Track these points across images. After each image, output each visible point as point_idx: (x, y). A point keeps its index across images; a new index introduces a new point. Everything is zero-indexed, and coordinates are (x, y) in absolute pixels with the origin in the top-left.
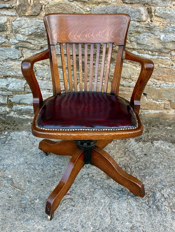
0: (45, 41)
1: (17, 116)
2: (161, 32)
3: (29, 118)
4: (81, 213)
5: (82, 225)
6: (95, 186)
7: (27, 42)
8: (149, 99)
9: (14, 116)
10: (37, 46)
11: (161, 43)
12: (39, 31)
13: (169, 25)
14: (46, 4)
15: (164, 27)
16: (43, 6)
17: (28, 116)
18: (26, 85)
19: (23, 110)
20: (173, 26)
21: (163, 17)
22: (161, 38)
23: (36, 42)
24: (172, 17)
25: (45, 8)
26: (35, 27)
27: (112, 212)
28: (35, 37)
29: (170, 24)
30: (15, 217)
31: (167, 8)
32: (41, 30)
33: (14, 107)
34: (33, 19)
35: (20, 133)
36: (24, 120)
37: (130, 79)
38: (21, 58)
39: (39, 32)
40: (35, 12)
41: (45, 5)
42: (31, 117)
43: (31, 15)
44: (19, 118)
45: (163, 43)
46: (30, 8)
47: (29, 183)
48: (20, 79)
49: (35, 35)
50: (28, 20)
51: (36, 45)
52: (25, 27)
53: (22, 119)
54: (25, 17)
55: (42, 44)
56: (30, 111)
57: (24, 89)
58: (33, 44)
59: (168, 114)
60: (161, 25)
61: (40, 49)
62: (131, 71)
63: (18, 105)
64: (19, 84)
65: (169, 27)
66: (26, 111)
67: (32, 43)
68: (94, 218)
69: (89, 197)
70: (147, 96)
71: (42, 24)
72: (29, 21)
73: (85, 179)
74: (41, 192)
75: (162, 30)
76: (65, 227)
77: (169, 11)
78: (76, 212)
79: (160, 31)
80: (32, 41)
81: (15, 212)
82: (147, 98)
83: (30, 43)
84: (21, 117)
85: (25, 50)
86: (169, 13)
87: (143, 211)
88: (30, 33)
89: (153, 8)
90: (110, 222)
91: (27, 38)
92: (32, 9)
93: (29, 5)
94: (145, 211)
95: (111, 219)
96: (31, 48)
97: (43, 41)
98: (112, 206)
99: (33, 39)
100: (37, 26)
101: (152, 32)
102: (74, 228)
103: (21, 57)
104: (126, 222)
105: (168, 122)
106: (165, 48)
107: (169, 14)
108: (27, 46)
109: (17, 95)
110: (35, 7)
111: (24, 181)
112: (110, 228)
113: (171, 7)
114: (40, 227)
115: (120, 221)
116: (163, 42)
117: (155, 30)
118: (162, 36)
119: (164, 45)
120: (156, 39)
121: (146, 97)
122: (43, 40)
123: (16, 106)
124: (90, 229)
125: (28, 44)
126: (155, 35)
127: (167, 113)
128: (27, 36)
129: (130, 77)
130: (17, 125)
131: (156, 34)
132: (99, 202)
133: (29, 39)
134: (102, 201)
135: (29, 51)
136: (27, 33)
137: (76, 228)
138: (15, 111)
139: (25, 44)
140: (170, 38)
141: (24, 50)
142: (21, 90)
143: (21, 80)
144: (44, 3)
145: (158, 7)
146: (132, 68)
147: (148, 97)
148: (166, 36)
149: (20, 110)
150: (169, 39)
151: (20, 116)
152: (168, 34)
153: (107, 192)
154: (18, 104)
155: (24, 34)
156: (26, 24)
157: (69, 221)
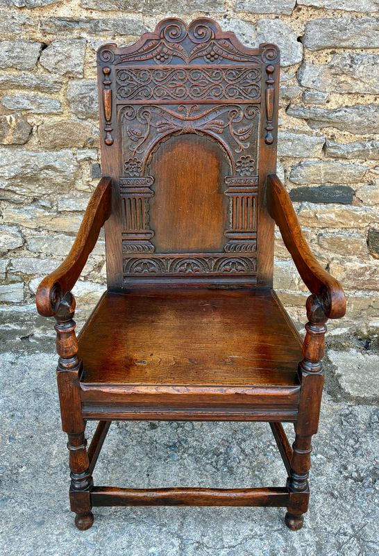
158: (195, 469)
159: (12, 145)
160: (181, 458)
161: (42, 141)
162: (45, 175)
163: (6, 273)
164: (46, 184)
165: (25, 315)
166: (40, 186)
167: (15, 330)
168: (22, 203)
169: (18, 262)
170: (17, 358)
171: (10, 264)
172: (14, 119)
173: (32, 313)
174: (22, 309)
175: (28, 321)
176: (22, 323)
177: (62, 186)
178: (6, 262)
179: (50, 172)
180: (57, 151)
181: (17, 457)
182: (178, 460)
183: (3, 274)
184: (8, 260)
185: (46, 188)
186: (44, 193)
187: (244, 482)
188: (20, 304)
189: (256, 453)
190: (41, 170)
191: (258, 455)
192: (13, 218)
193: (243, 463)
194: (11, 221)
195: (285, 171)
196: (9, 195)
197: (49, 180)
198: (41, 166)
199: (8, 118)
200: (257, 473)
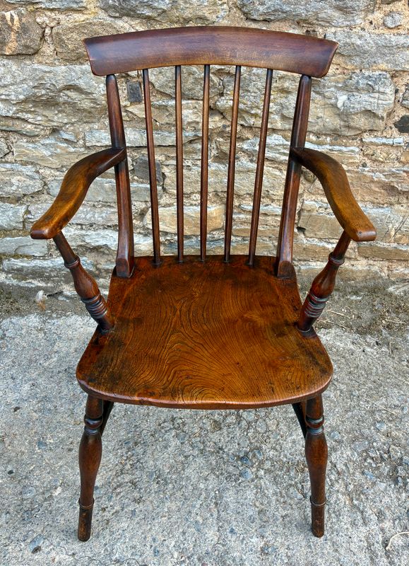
0: (60, 115)
1: (15, 282)
2: (339, 89)
3: (41, 285)
4: (154, 519)
5: (155, 550)
6: (187, 449)
7: (18, 118)
8: (310, 240)
9: (8, 283)
10: (43, 126)
11: (339, 115)
12: (43, 92)
13: (358, 71)
14: (52, 25)
15: (346, 77)
16: (48, 31)
17: (39, 281)
18: (25, 217)
19: (25, 270)
20: (367, 74)
21: (344, 53)
22: (340, 104)
23: (39, 118)
24: (365, 52)
25: (51, 35)
26: (31, 84)
27: (223, 514)
28: (34, 106)
29: (361, 70)
30: (8, 535)
31: (354, 30)
32: (48, 89)
33: (6, 262)
34: (25, 64)
35: (22, 321)
36: (30, 290)
37: (267, 197)
38: (7, 156)
39: (42, 96)
40: (27, 47)
41: (52, 28)
42: (47, 283)
43: (18, 54)
44: (20, 287)
45: (344, 115)
46: (13, 36)
47: (39, 449)
48: (11, 203)
49: (34, 101)
50: (13, 66)
51: (40, 124)
52: (6, 83)
53: (26, 287)
54: (5, 57)
55: (52, 121)
56: (42, 272)
57: (24, 225)
58: (33, 124)
59: (354, 268)
60: (338, 72)
61: (50, 134)
62: (268, 182)
63: (13, 259)
64: (10, 213)
65: (358, 76)
66: (33, 271)
67: (30, 120)
68: (181, 530)
69: (174, 477)
70: (306, 232)
71: (48, 75)
72: (14, 68)
73: (166, 432)
74: (67, 470)
75: (340, 85)
76: (117, 556)
77: (360, 37)
78: (142, 516)
79: (336, 87)
80: (29, 116)
81: (7, 523)
82: (306, 237)
83: (25, 121)
84: (23, 284)
85: (15, 138)
86: (359, 42)
87: (289, 507)
88: (22, 97)
89: (321, 30)
90: (216, 539)
91: (15, 108)
92: (18, 37)
93: (10, 28)
94: (294, 506)
95: (219, 531)
96: (27, 132)
97: (56, 114)
98: (221, 497)
99: (30, 112)
100: (37, 80)
101: (318, 89)
102: (136, 558)
103: (8, 153)
104: (252, 538)
105: (352, 287)
106: (349, 127)
107: (358, 46)
108: (18, 129)
109: (8, 239)
110: (25, 34)
111: (30, 443)
112: (216, 552)
113: (363, 29)
114: (62, 556)
115: (238, 535)
116: (342, 113)
117: (324, 86)
118: (342, 99)
119: (346, 119)
120: (327, 106)
121: (302, 236)
122: (56, 112)
123: (9, 260)
124: (172, 557)
125: (20, 122)
126: (324, 97)
127: (351, 267)
128: (13, 104)
129: (266, 193)
130: (16, 301)
131: (326, 94)
132: (195, 488)
133: (22, 111)
134: (202, 486)
135: (25, 140)
136: (13, 97)
137: (141, 556)
138: (8, 272)
139: (13, 124)
140: (359, 103)
141: (13, 138)
142: (16, 226)
143: (12, 205)
144: (48, 22)
145: (333, 30)
146: (272, 175)
147: (308, 235)
148: (352, 99)
149: (20, 270)
150: (357, 106)
151: (20, 281)
152: (355, 93)
153: (214, 463)
154: (13, 257)
155: (6, 100)
156: (9, 77)
157: (127, 540)
158: (275, 494)
159: (17, 56)
160: (257, 477)
161: (59, 50)
162: (66, 98)
163: (23, 222)
164: (68, 110)
165: (51, 271)
166: (59, 112)
167: (40, 286)
168: (37, 136)
169: (37, 209)
170: (44, 322)
171: (28, 212)
172: (16, 18)
173: (60, 269)
174: (47, 264)
175: (55, 276)
176: (48, 279)
177: (90, 112)
178: (22, 209)
179: (73, 94)
180: (81, 64)
181: (49, 473)
182: (253, 480)
183: (20, 222)
184: (24, 207)
185: (68, 115)
186: (66, 121)
187: (341, 518)
188: (44, 258)
189: (351, 471)
190: (60, 91)
191: (354, 474)
192: (26, 155)
193: (337, 486)
194: (25, 159)
195: (397, 91)
196: (19, 125)
197: (73, 105)
198: (59, 86)
199: (8, 15)
200: (355, 502)
